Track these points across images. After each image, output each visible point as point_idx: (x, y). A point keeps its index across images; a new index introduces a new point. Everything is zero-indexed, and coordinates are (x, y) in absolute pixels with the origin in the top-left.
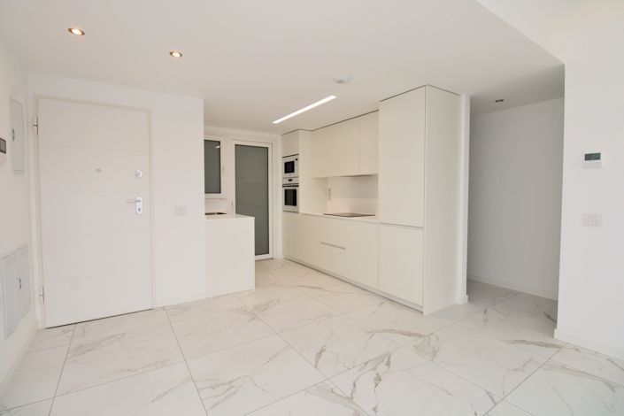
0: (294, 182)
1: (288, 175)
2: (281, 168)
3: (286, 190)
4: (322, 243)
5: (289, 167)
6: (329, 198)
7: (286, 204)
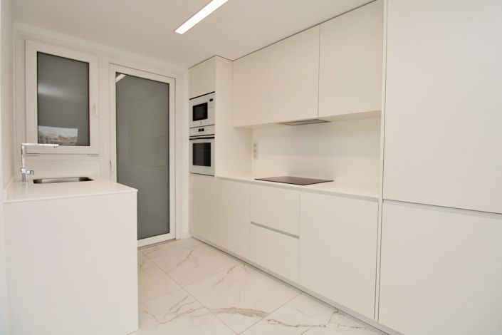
0: (207, 131)
1: (198, 123)
2: (188, 113)
3: (194, 145)
4: (252, 223)
5: (200, 112)
6: (255, 156)
7: (195, 163)
